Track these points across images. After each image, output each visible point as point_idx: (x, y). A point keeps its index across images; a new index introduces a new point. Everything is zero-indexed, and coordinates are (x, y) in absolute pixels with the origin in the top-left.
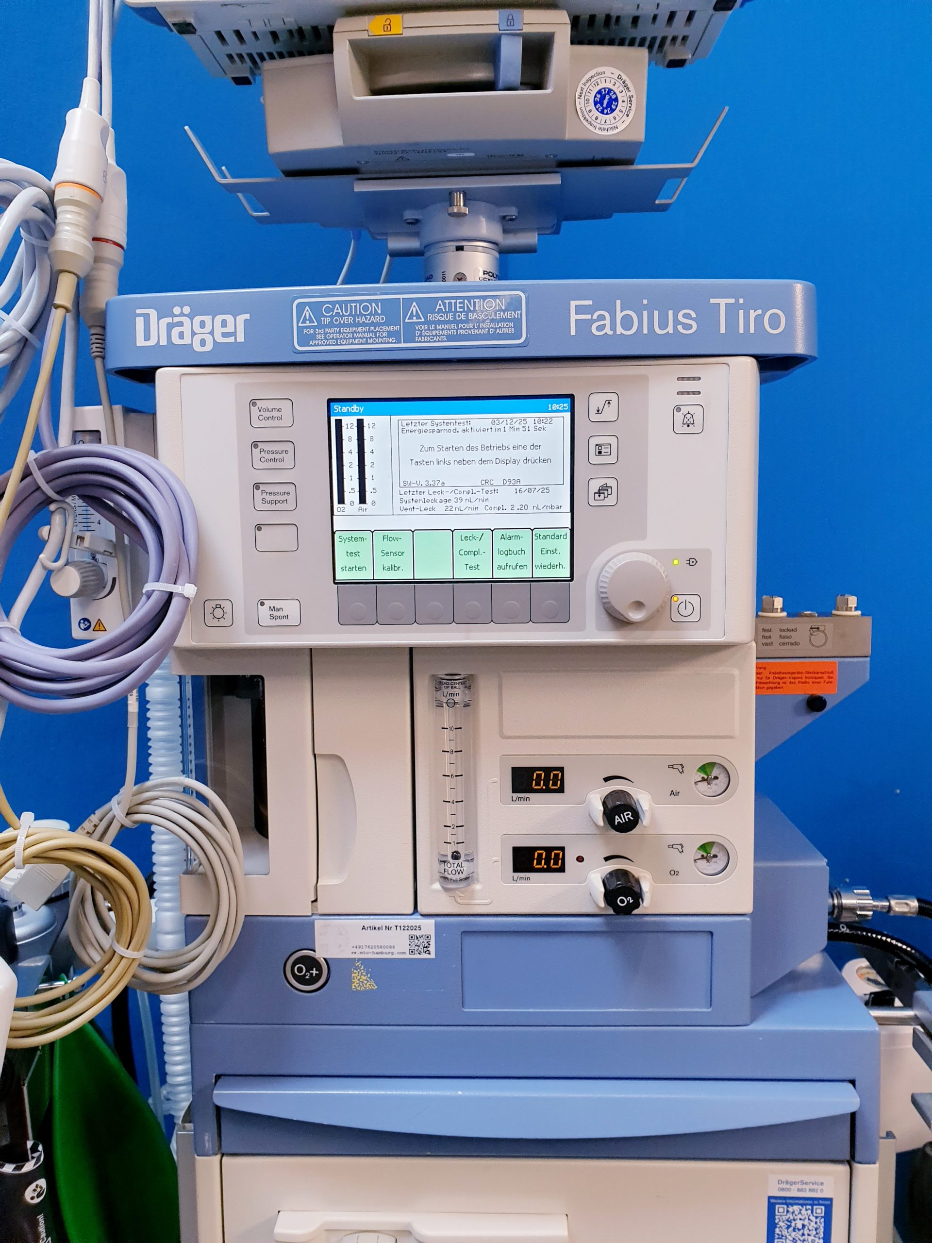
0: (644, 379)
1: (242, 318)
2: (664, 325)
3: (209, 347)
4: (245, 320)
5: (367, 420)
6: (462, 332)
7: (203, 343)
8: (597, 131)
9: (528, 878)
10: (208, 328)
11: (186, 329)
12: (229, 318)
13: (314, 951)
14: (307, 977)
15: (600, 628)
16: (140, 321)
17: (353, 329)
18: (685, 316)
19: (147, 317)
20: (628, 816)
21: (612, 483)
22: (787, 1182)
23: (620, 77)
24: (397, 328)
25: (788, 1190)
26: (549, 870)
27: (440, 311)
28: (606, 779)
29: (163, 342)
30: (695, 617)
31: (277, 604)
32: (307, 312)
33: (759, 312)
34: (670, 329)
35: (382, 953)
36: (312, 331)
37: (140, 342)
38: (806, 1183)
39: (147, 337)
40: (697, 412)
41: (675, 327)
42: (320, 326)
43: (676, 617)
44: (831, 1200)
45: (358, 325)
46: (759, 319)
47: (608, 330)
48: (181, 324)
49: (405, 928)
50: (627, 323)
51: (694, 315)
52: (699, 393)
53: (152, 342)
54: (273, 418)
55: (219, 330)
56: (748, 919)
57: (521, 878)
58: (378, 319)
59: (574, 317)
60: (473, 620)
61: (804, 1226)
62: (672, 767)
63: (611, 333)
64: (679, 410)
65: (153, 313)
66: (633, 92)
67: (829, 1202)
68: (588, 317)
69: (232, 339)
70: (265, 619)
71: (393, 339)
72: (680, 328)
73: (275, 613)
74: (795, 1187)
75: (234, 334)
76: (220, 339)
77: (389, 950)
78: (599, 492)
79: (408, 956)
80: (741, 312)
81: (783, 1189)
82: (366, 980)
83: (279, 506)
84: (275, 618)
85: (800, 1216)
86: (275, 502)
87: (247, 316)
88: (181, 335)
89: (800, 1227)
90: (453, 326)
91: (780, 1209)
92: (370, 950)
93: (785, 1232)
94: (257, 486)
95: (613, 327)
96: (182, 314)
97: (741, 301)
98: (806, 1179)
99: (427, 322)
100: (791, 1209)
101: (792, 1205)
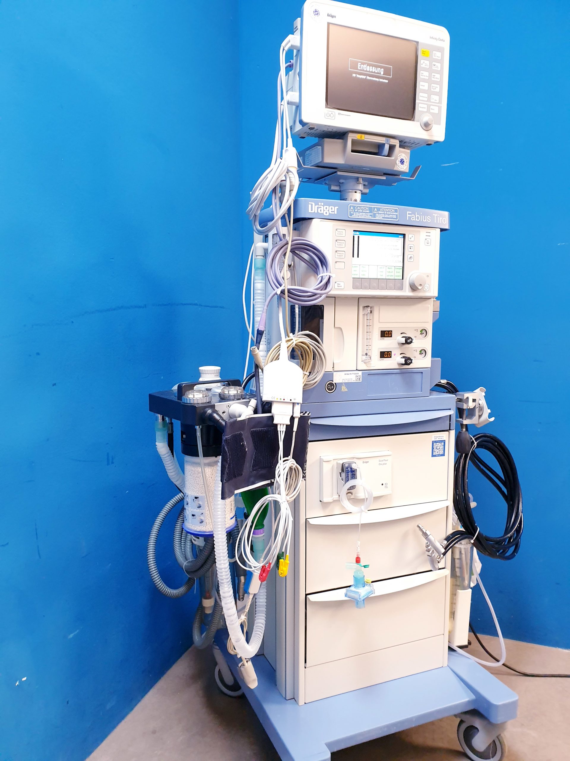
0: (419, 231)
1: (336, 208)
2: (425, 220)
3: (328, 214)
4: (337, 208)
5: (360, 236)
6: (385, 216)
7: (326, 213)
8: (400, 169)
9: (383, 360)
10: (328, 209)
11: (322, 209)
12: (333, 207)
13: (333, 381)
15: (409, 292)
16: (310, 206)
17: (362, 213)
18: (429, 218)
19: (312, 204)
20: (410, 340)
21: (412, 256)
22: (436, 437)
23: (405, 156)
24: (372, 214)
26: (388, 357)
27: (381, 211)
28: (401, 334)
29: (316, 212)
30: (428, 290)
31: (339, 283)
32: (352, 208)
33: (442, 218)
34: (426, 221)
35: (349, 381)
36: (353, 213)
37: (310, 211)
38: (440, 437)
39: (312, 210)
40: (429, 240)
41: (427, 220)
42: (355, 212)
43: (424, 290)
44: (445, 440)
45: (363, 212)
46: (442, 219)
47: (414, 219)
48: (321, 207)
49: (355, 374)
50: (418, 218)
51: (430, 218)
52: (430, 236)
53: (313, 211)
54: (341, 234)
55: (330, 210)
56: (430, 369)
57: (382, 360)
58: (368, 211)
59: (408, 215)
60: (382, 289)
61: (439, 448)
62: (415, 330)
63: (415, 220)
64: (426, 240)
65: (314, 204)
66: (407, 160)
67: (444, 441)
68: (410, 216)
69: (333, 213)
70: (336, 287)
71: (371, 217)
72: (428, 220)
73: (339, 285)
74: (438, 438)
75: (334, 212)
76: (331, 213)
77: (351, 380)
78: (410, 258)
79: (355, 381)
80: (439, 218)
81: (435, 439)
82: (346, 388)
83: (341, 257)
84: (338, 286)
86: (340, 256)
87: (337, 207)
88: (321, 211)
89: (438, 448)
90: (384, 215)
91: (434, 444)
92: (346, 380)
93: (435, 450)
94: (336, 251)
95: (415, 219)
96: (321, 205)
97: (439, 215)
98: (440, 436)
99: (378, 213)
100: (437, 444)
101: (437, 443)
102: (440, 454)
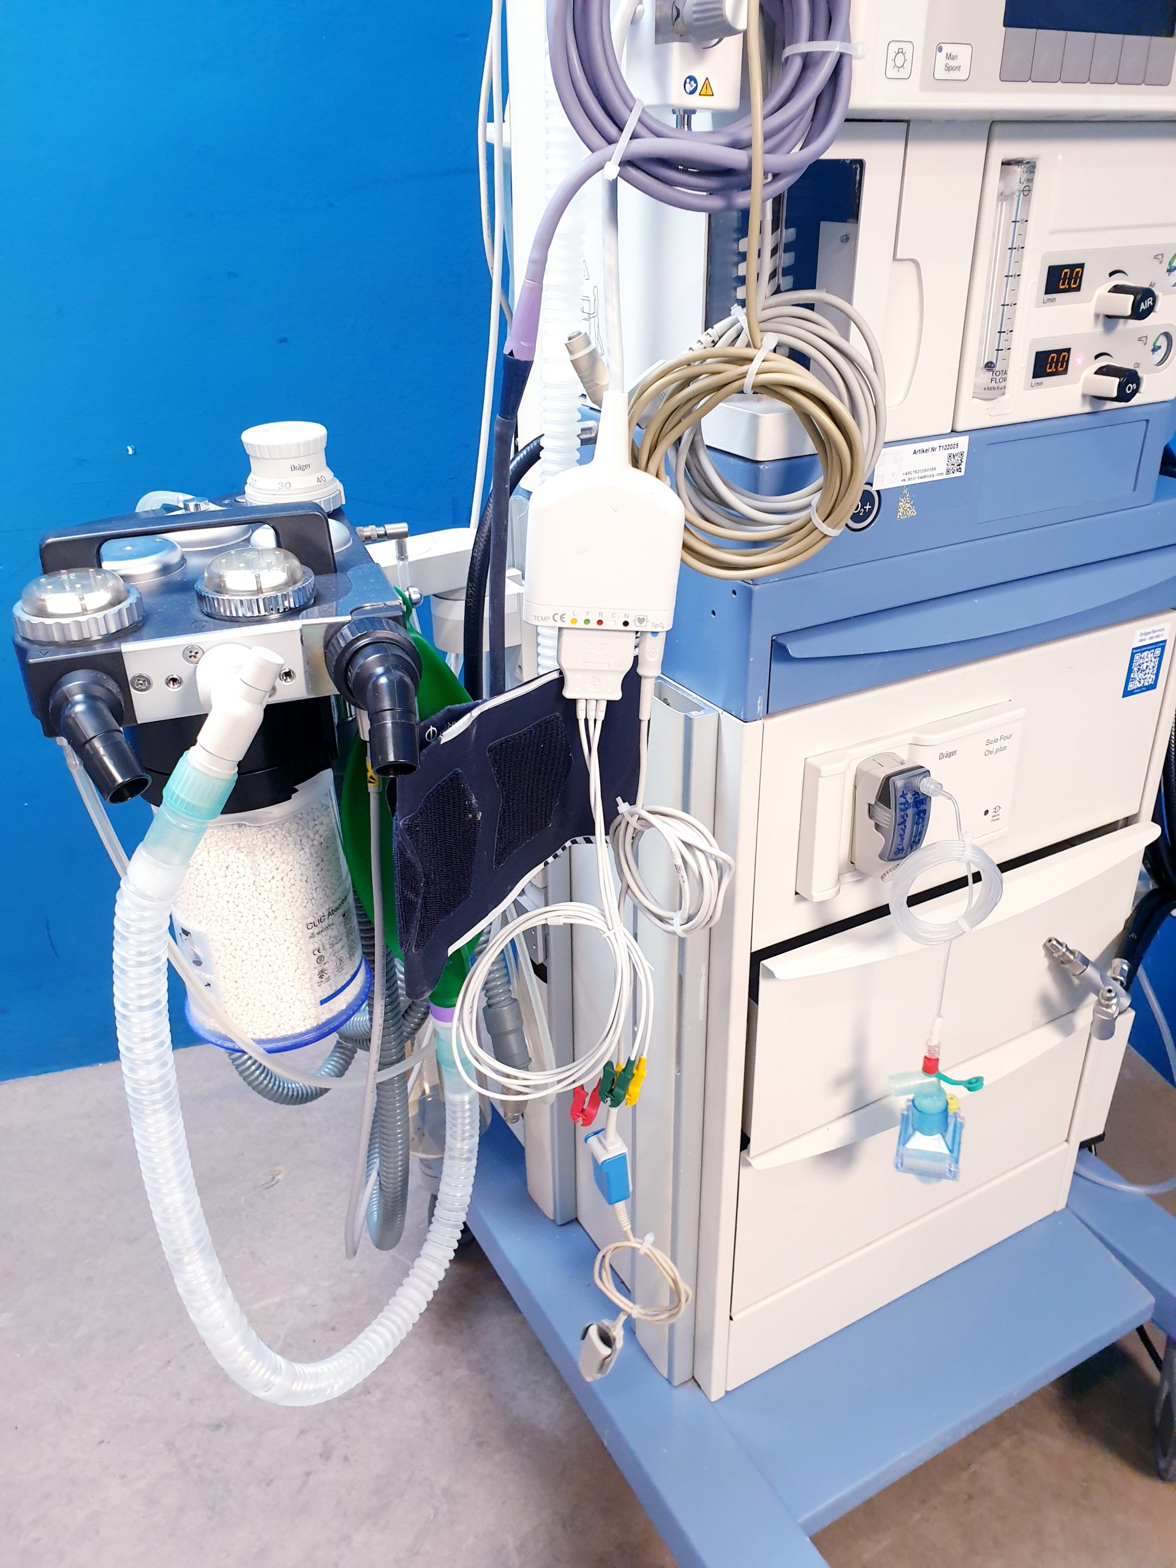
9: (1041, 383)
13: (872, 485)
14: (861, 514)
20: (1148, 304)
22: (1147, 634)
25: (1145, 640)
26: (1057, 372)
28: (1118, 273)
35: (924, 477)
38: (1155, 632)
44: (1167, 641)
49: (945, 448)
57: (1037, 384)
61: (1147, 667)
67: (1163, 644)
74: (1150, 636)
77: (929, 473)
79: (945, 477)
81: (1141, 641)
82: (909, 508)
85: (1147, 660)
89: (1145, 668)
91: (1138, 656)
92: (918, 475)
93: (1135, 676)
98: (1157, 628)
100: (1144, 655)
101: (1144, 651)
102: (1146, 684)
